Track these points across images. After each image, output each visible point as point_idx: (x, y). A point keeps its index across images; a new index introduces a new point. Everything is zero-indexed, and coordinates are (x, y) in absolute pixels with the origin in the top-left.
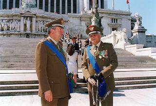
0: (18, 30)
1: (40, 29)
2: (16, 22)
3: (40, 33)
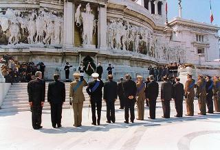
0: (56, 42)
1: (118, 41)
2: (48, 17)
3: (118, 52)
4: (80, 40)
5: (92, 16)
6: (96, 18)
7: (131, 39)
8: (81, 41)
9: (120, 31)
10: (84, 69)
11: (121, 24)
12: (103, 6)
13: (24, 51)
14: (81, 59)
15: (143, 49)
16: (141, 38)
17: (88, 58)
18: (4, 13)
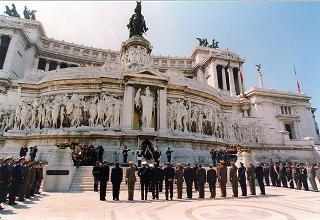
0: (115, 125)
1: (179, 122)
2: (109, 100)
3: (179, 134)
4: (139, 123)
5: (152, 99)
6: (156, 100)
7: (194, 119)
8: (141, 123)
9: (181, 112)
10: (142, 153)
11: (182, 104)
12: (163, 88)
13: (85, 134)
14: (140, 142)
15: (208, 130)
16: (205, 117)
17: (147, 141)
18: (70, 98)
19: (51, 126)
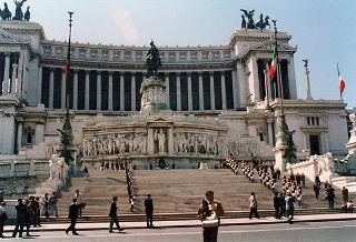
0: (144, 151)
1: (181, 147)
2: (139, 137)
3: (181, 155)
4: (157, 149)
7: (192, 144)
12: (170, 128)
14: (158, 160)
16: (199, 143)
17: (162, 159)
18: (117, 137)
19: (107, 153)
